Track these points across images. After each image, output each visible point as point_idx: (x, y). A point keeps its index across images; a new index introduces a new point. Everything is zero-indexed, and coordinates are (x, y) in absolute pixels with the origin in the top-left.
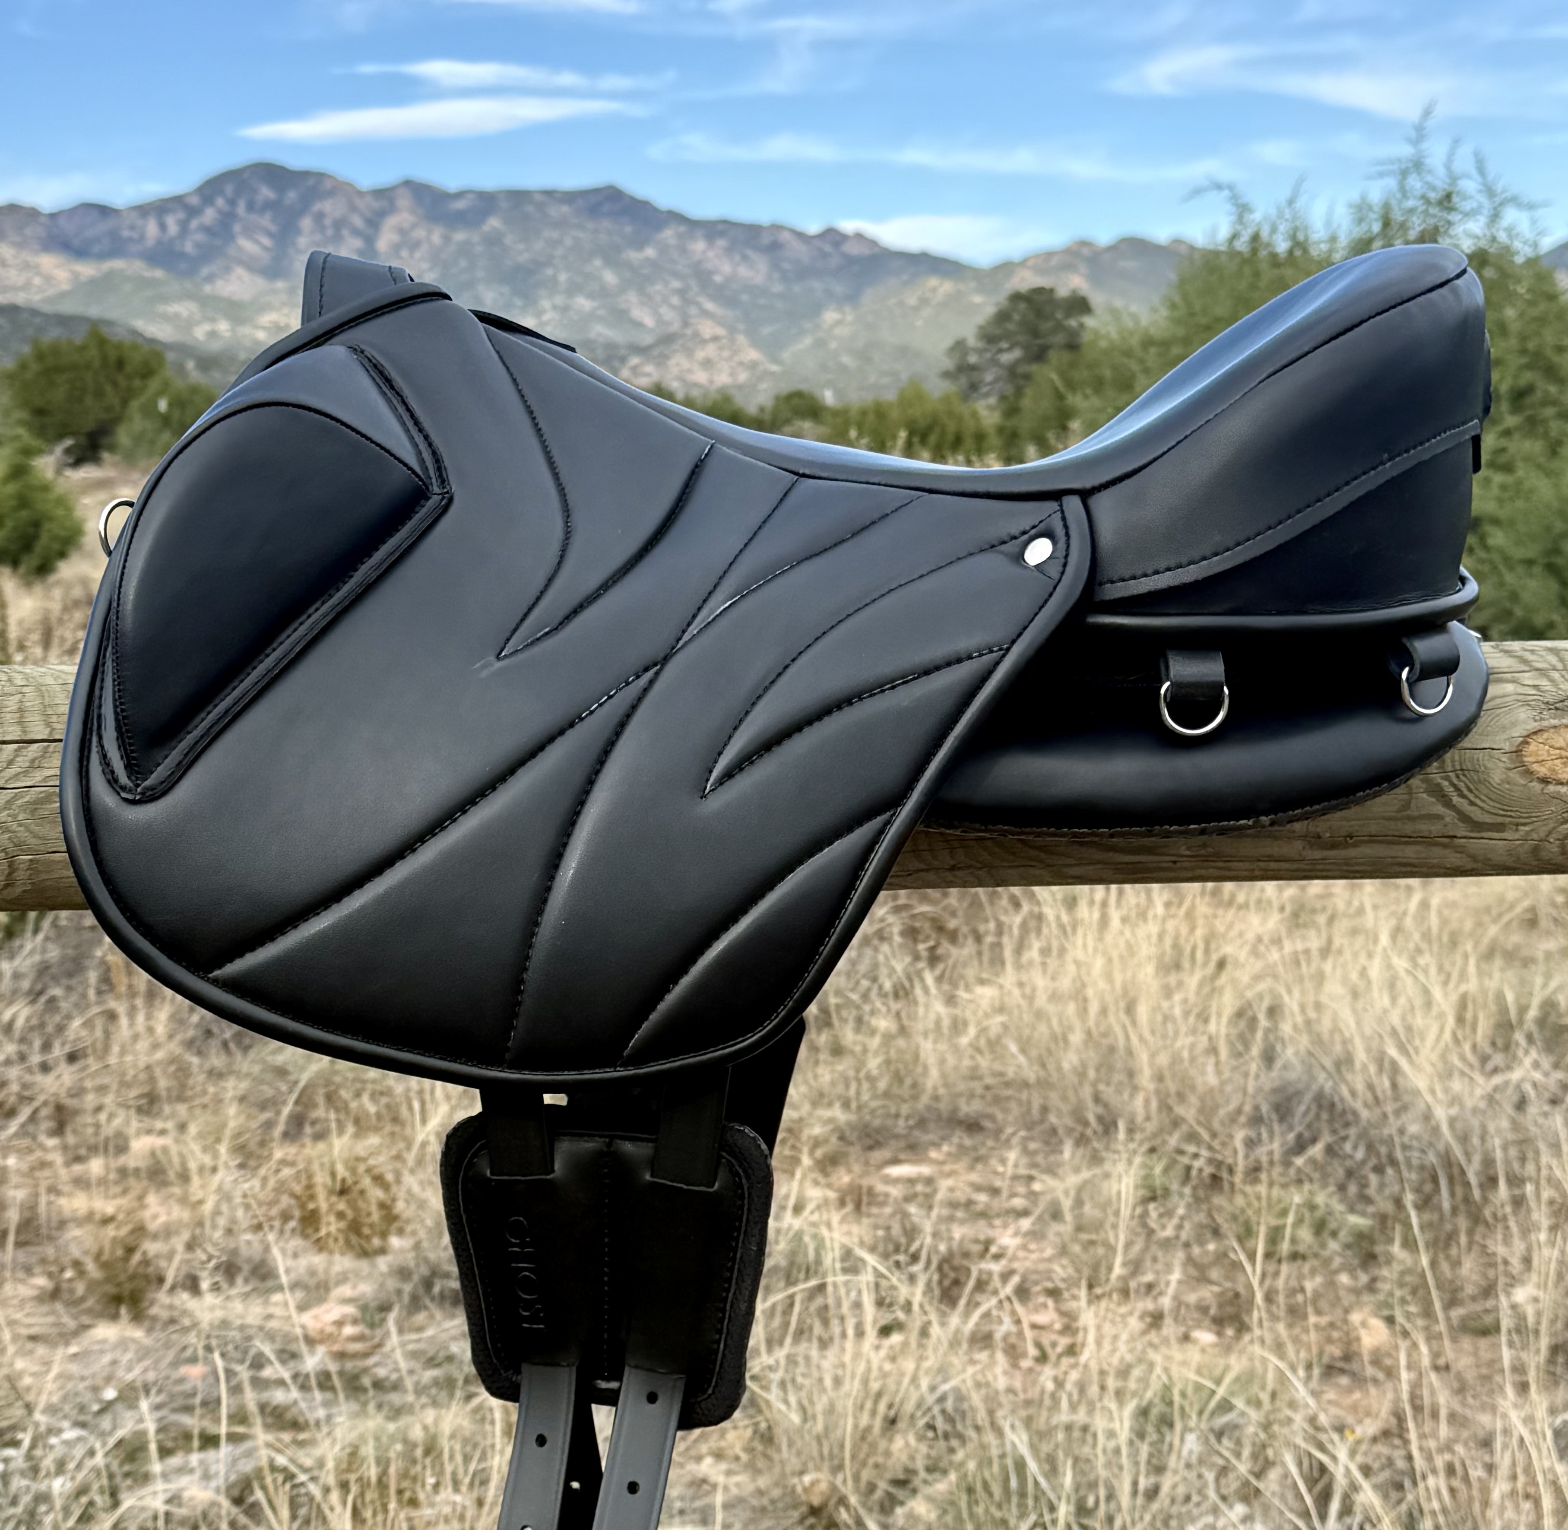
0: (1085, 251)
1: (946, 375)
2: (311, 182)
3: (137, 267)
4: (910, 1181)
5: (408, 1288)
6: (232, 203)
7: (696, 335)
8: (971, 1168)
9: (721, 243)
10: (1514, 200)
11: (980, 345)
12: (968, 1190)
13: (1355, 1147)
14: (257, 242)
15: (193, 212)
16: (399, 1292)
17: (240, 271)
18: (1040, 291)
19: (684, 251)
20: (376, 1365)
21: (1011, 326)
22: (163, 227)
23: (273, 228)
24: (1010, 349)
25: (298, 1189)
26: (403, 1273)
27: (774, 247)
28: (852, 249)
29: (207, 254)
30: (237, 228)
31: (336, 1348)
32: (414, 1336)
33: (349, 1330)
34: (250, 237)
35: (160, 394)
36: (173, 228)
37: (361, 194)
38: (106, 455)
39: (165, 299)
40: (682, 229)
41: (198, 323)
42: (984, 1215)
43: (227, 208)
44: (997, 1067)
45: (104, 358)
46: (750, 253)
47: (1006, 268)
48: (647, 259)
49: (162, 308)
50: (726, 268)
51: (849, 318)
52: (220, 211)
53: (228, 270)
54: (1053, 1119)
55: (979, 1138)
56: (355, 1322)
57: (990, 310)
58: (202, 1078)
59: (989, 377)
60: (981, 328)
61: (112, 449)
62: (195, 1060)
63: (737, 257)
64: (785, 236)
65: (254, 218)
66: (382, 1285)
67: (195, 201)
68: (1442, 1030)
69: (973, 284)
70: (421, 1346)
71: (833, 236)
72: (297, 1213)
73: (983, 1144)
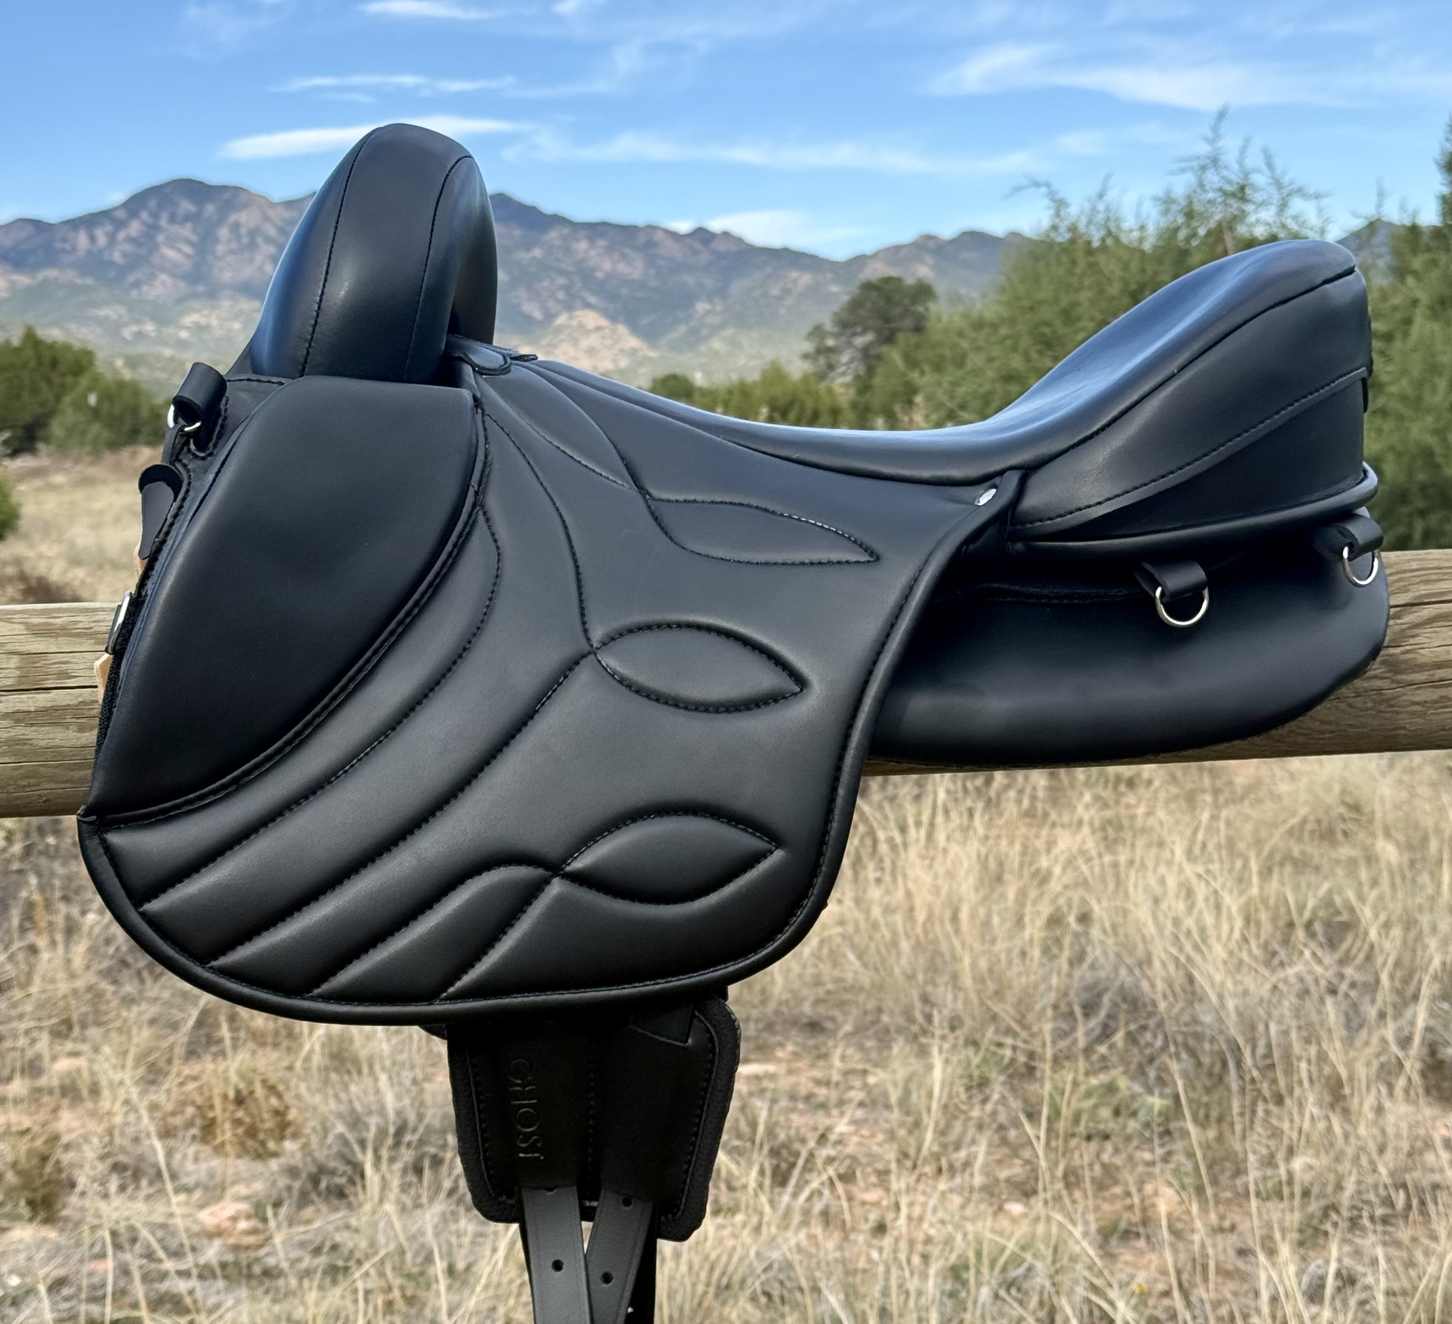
0: (931, 244)
1: (806, 356)
2: (227, 196)
3: (69, 276)
4: (758, 1078)
5: (297, 1185)
6: (155, 216)
7: (581, 326)
8: (813, 1066)
9: (601, 243)
10: (1300, 192)
11: (836, 330)
12: (811, 1085)
13: (1155, 1037)
14: (179, 250)
15: (120, 224)
16: (289, 1189)
17: (164, 277)
18: (888, 280)
19: (568, 250)
20: (267, 1255)
21: (863, 313)
22: (93, 239)
23: (194, 238)
24: (863, 333)
25: (199, 1101)
26: (292, 1172)
27: (650, 245)
28: (721, 246)
29: (134, 263)
30: (160, 238)
31: (231, 1241)
32: (302, 1229)
33: (243, 1225)
34: (172, 247)
35: (90, 389)
36: (102, 238)
37: (273, 205)
38: (41, 446)
39: (97, 305)
40: (566, 231)
41: (127, 324)
42: (823, 1106)
43: (151, 221)
44: (837, 973)
45: (39, 358)
46: (627, 251)
47: (860, 260)
48: (534, 258)
49: (92, 312)
50: (607, 265)
51: (719, 308)
52: (145, 224)
53: (152, 276)
54: (885, 1018)
55: (820, 1039)
56: (248, 1217)
57: (845, 298)
58: (115, 1003)
59: (845, 358)
60: (836, 314)
61: (47, 440)
62: (111, 988)
63: (616, 256)
64: (659, 236)
65: (175, 229)
66: (274, 1183)
67: (121, 214)
68: (1232, 929)
69: (829, 276)
70: (309, 1237)
71: (702, 235)
72: (199, 1122)
73: (825, 1044)
